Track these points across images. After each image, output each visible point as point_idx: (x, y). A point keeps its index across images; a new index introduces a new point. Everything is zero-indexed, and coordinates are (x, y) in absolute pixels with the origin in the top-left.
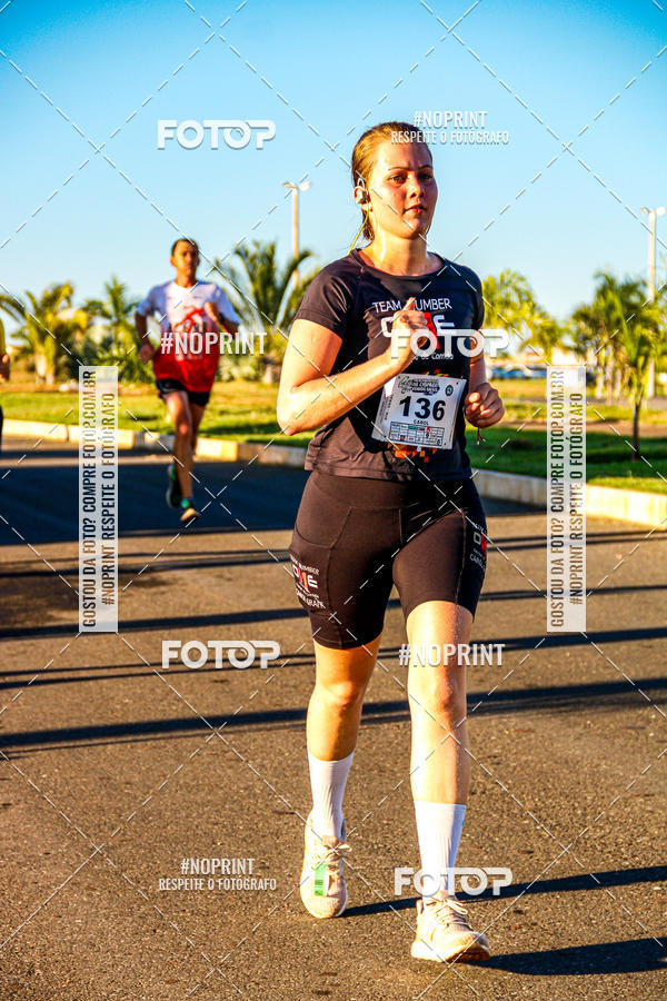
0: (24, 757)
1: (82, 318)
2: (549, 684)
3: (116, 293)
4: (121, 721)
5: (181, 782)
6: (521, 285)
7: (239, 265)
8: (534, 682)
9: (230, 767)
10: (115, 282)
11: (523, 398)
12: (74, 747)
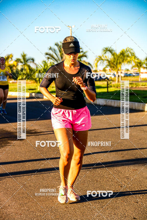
0: (2, 180)
1: (15, 63)
2: (141, 157)
3: (24, 56)
4: (28, 170)
5: (44, 185)
6: (131, 51)
7: (56, 48)
8: (137, 157)
9: (57, 181)
10: (24, 53)
11: (133, 81)
12: (16, 177)
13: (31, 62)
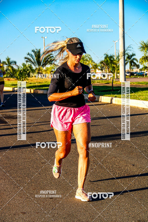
2: (96, 136)
3: (8, 60)
5: (23, 157)
6: (89, 57)
7: (33, 54)
8: (93, 136)
9: (33, 154)
10: (8, 58)
12: (1, 151)
13: (13, 64)
